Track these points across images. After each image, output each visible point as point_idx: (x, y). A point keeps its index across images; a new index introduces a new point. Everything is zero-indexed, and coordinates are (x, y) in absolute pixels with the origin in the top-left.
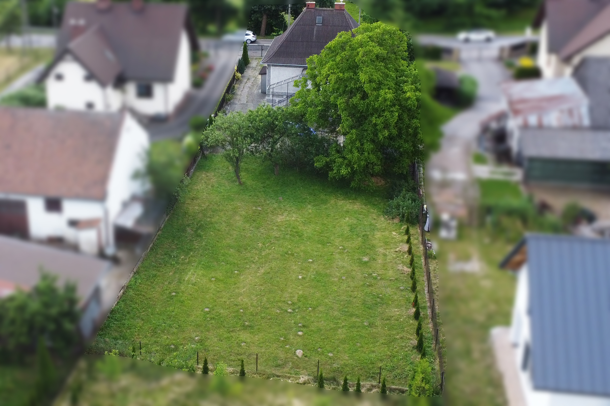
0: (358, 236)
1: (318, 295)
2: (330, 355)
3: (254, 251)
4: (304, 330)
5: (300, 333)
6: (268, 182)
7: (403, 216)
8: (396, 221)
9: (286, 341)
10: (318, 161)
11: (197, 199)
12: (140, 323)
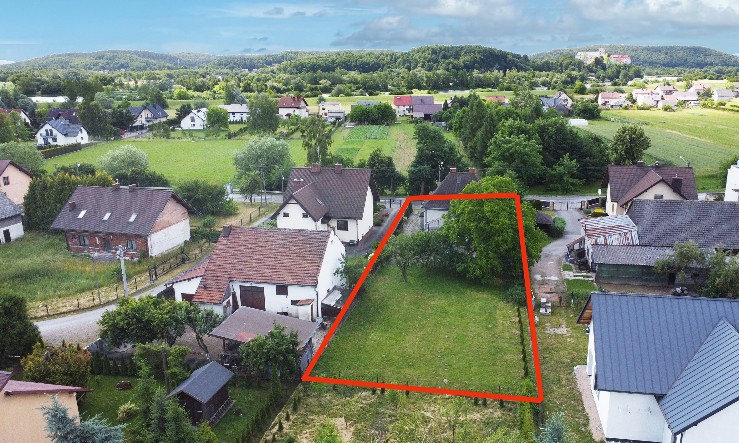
0: (485, 313)
1: (458, 347)
2: (466, 382)
3: (415, 321)
4: (449, 367)
5: (446, 369)
6: (425, 281)
7: (516, 301)
8: (511, 304)
9: (437, 374)
10: (459, 267)
11: (377, 291)
12: (339, 363)
